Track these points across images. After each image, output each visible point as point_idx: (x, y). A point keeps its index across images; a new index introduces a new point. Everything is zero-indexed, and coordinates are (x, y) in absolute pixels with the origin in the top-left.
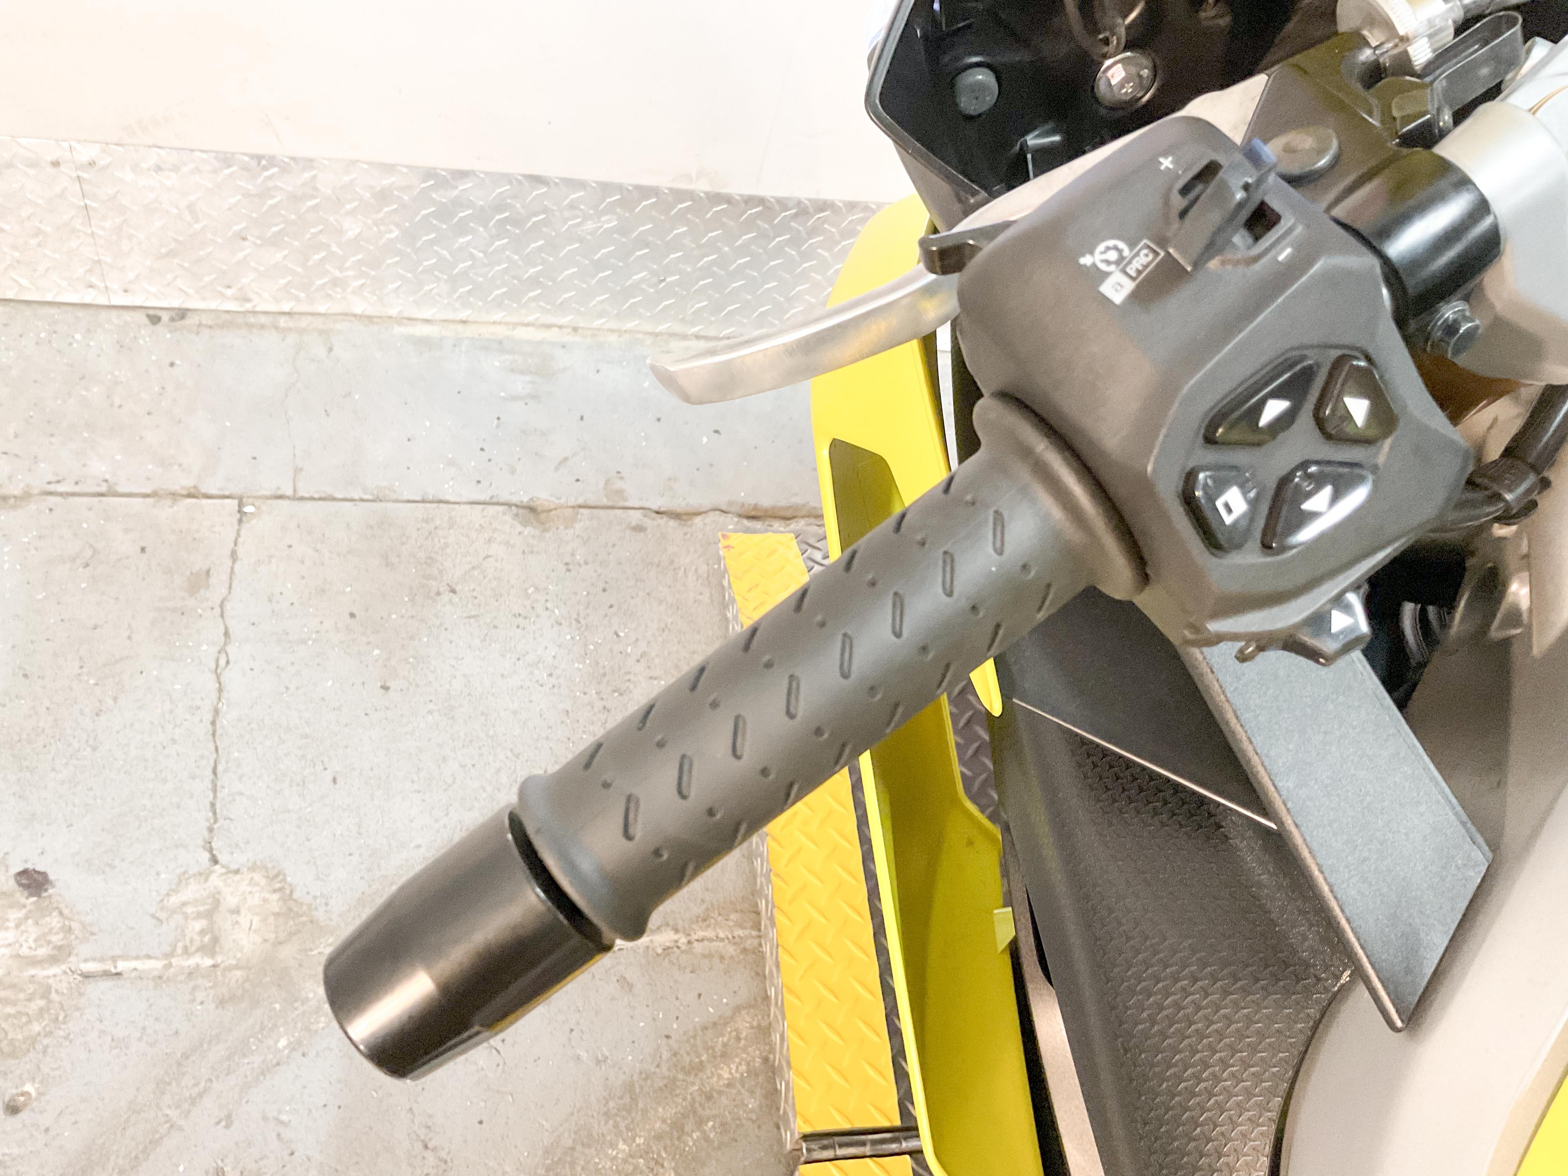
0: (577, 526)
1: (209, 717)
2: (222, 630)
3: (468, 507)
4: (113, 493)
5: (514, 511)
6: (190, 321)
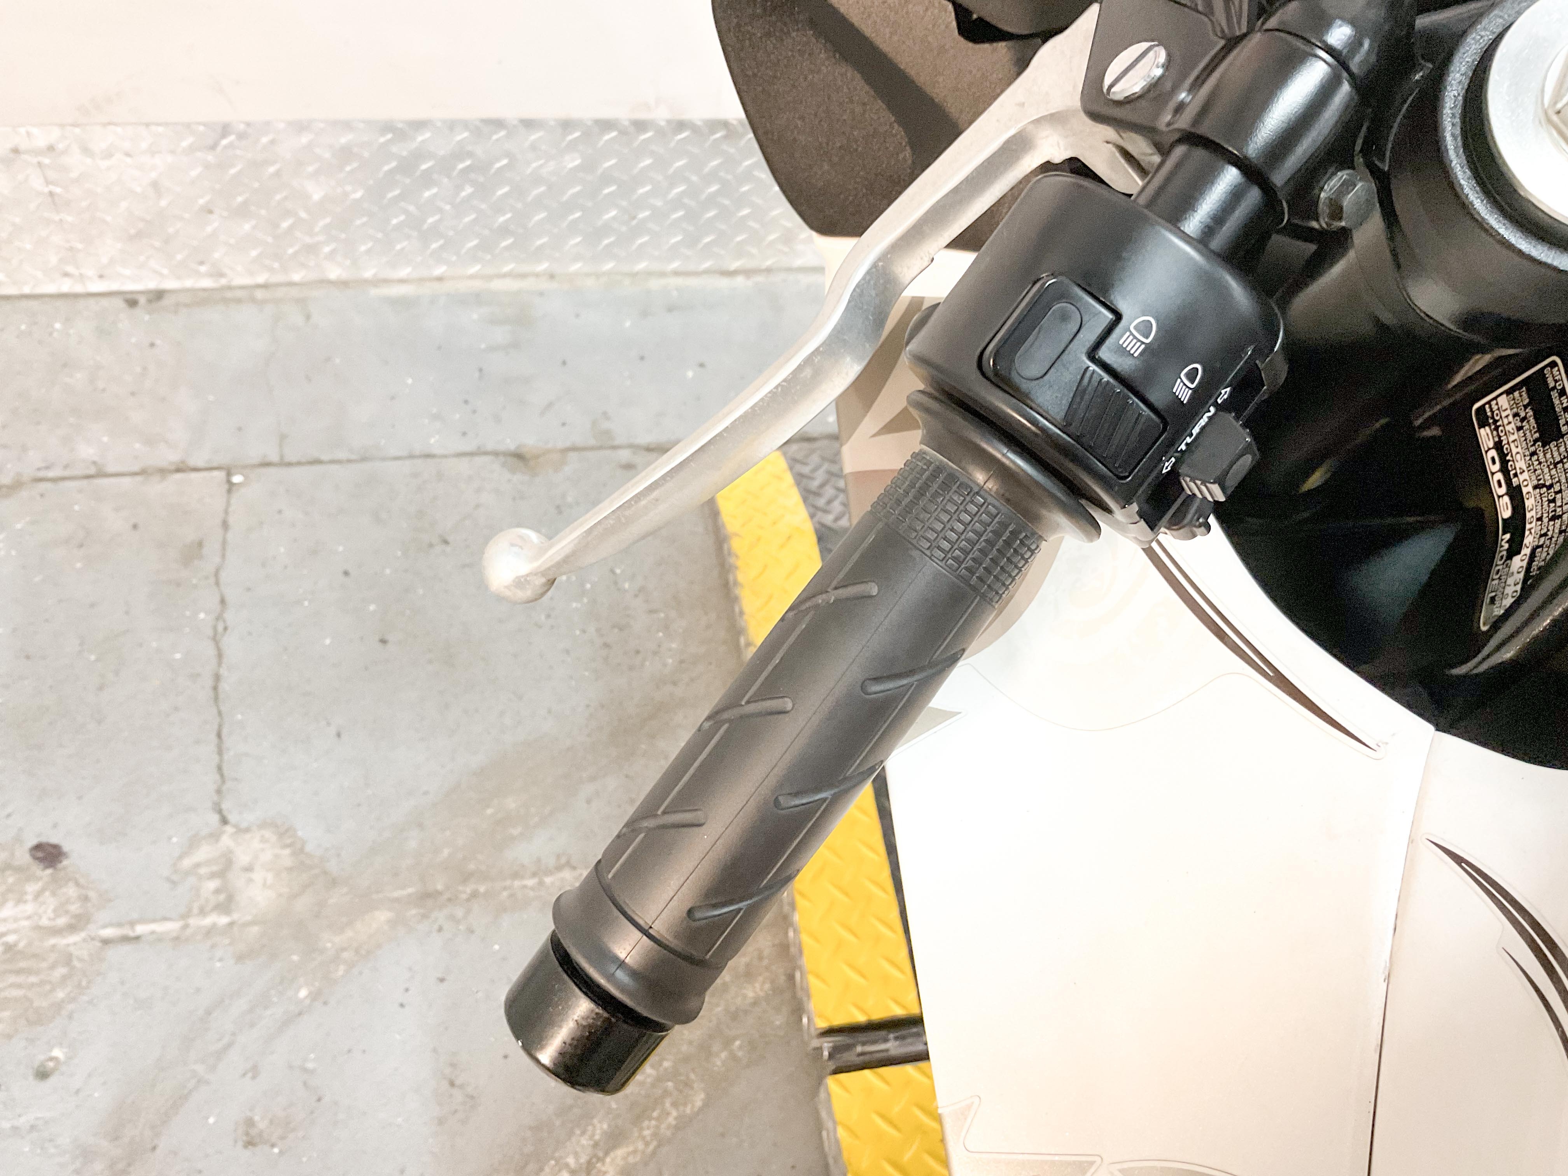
0: (567, 468)
1: (209, 682)
2: (218, 598)
3: (456, 459)
4: (101, 474)
5: (502, 459)
6: (167, 301)
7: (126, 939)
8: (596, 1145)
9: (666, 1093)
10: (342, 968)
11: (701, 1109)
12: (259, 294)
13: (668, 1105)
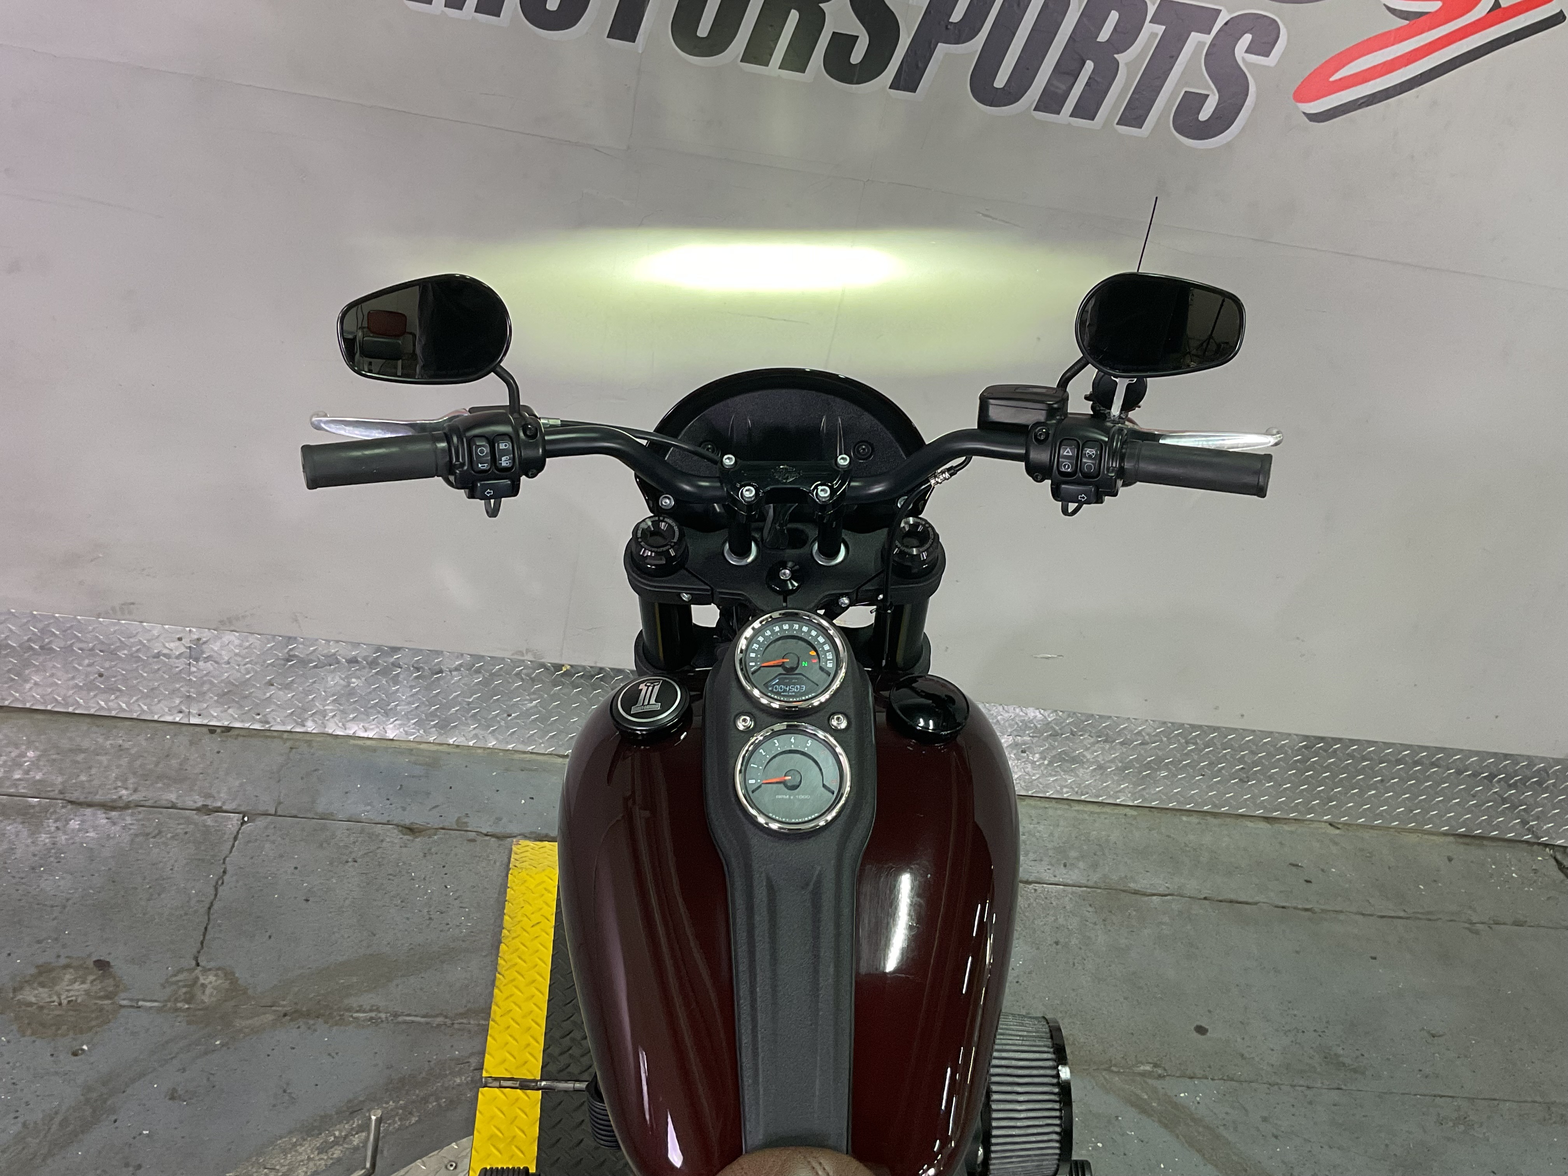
0: (436, 837)
1: (208, 906)
2: (222, 870)
3: (374, 825)
4: (174, 807)
5: (400, 828)
6: (232, 733)
7: (132, 1007)
8: (352, 1129)
9: (397, 1114)
10: (242, 1035)
11: (413, 1124)
12: (285, 735)
13: (397, 1119)
